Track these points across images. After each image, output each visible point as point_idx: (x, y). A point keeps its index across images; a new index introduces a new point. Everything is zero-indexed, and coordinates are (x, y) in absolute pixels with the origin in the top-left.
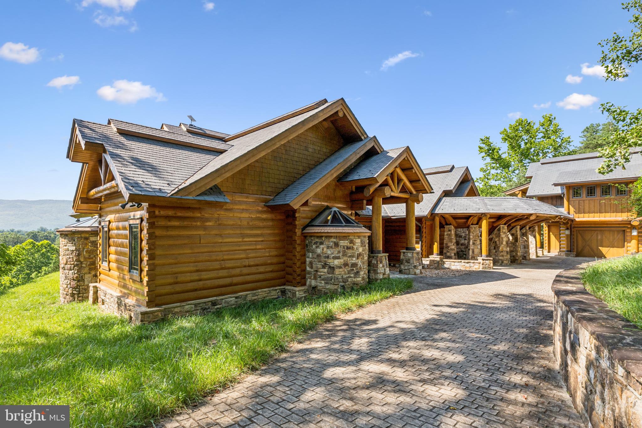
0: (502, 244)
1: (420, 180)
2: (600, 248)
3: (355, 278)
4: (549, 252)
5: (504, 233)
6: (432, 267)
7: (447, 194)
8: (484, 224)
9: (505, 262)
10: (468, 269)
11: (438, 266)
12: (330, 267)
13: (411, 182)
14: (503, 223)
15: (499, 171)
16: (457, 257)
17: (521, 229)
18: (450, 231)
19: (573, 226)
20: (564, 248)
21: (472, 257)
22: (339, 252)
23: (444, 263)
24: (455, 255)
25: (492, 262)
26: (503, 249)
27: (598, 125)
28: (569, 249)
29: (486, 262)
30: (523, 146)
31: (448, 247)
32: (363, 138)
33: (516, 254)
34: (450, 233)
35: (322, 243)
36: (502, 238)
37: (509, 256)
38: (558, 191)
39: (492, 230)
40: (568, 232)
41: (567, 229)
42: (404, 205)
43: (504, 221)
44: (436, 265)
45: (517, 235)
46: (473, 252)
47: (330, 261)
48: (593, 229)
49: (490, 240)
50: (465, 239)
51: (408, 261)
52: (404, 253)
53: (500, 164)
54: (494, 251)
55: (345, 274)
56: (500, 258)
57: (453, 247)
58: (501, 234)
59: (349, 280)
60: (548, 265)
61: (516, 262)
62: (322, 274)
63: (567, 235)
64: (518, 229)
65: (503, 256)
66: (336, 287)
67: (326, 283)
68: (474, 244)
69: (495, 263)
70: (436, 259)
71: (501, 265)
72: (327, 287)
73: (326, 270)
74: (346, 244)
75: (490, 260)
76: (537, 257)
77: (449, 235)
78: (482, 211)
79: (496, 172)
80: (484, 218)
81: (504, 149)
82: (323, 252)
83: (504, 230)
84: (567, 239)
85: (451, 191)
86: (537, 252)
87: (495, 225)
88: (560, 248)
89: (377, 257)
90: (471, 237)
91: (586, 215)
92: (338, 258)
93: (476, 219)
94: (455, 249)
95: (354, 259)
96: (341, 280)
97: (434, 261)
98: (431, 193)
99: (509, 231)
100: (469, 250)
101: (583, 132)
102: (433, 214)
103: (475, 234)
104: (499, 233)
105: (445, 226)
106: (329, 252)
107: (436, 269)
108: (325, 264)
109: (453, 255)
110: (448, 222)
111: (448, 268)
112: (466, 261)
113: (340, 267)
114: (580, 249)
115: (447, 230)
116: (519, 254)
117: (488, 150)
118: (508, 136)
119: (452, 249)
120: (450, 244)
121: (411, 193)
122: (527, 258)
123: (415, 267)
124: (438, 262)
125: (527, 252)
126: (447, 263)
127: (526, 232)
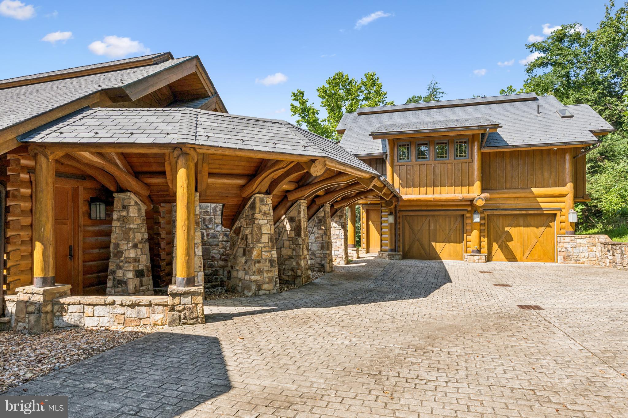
0: (259, 241)
2: (433, 244)
4: (368, 252)
5: (265, 214)
6: (21, 325)
9: (265, 286)
10: (129, 328)
14: (265, 187)
18: (125, 208)
19: (398, 209)
20: (386, 245)
23: (63, 309)
26: (260, 255)
28: (393, 247)
29: (184, 300)
31: (119, 254)
33: (298, 264)
34: (124, 214)
36: (260, 227)
37: (275, 272)
38: (379, 148)
40: (391, 219)
41: (391, 213)
43: (265, 181)
45: (300, 221)
48: (424, 213)
54: (244, 260)
56: (253, 278)
58: (257, 216)
61: (297, 281)
63: (391, 224)
64: (303, 208)
65: (260, 272)
70: (38, 298)
75: (194, 294)
76: (348, 262)
77: (125, 220)
78: (174, 138)
83: (265, 208)
84: (391, 230)
88: (382, 246)
91: (416, 190)
97: (27, 304)
104: (253, 214)
105: (115, 195)
107: (30, 331)
110: (121, 184)
111: (76, 326)
114: (407, 247)
115: (120, 206)
116: (302, 263)
117: (303, 111)
120: (123, 246)
124: (39, 309)
126: (71, 308)
127: (324, 217)
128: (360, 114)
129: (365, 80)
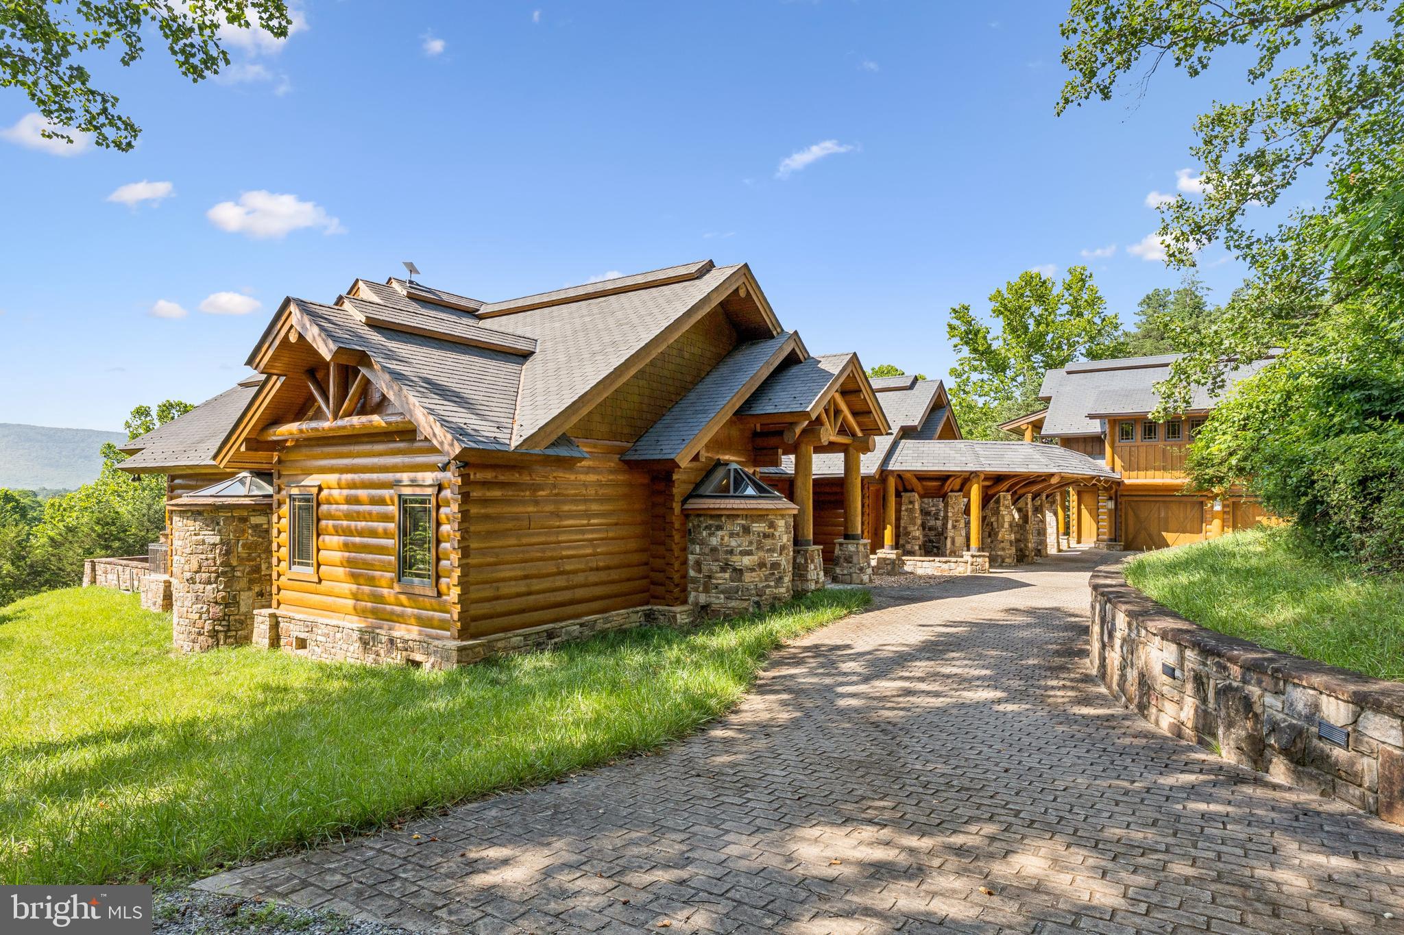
0: (1003, 527)
1: (871, 412)
2: (1162, 534)
3: (776, 588)
4: (1079, 542)
5: (1006, 507)
6: (881, 571)
7: (907, 433)
8: (975, 491)
9: (1007, 560)
10: (946, 574)
11: (893, 568)
12: (735, 570)
13: (855, 414)
14: (1005, 489)
15: (985, 376)
16: (923, 551)
17: (1033, 499)
18: (911, 502)
19: (1119, 493)
20: (1104, 534)
21: (951, 552)
22: (751, 543)
23: (903, 563)
24: (920, 549)
25: (987, 559)
26: (1003, 536)
27: (1168, 293)
28: (1113, 537)
29: (978, 560)
30: (1032, 327)
31: (908, 534)
32: (775, 333)
33: (1026, 546)
34: (911, 506)
35: (720, 528)
36: (1003, 516)
37: (1013, 550)
38: (1095, 427)
39: (986, 499)
40: (1111, 505)
41: (1110, 499)
42: (842, 455)
43: (1006, 485)
44: (889, 567)
45: (1027, 511)
46: (953, 542)
47: (735, 558)
48: (1154, 499)
49: (984, 518)
50: (937, 519)
51: (849, 560)
52: (841, 544)
53: (988, 362)
54: (989, 540)
55: (761, 581)
56: (1000, 553)
57: (917, 533)
58: (1002, 508)
59: (768, 591)
60: (1079, 565)
61: (1025, 559)
62: (720, 581)
63: (1110, 510)
64: (1029, 500)
65: (1003, 549)
66: (745, 604)
67: (727, 598)
68: (954, 527)
69: (993, 561)
70: (889, 556)
71: (1001, 566)
72: (730, 605)
73: (727, 575)
74: (762, 529)
75: (984, 556)
76: (1060, 550)
77: (911, 511)
78: (971, 467)
79: (981, 377)
80: (974, 480)
81: (996, 330)
82: (721, 545)
84: (1110, 517)
85: (913, 428)
86: (1058, 542)
87: (991, 492)
88: (1098, 535)
89: (806, 551)
90: (950, 514)
91: (1142, 473)
92: (749, 553)
93: (958, 482)
94: (921, 537)
95: (775, 555)
96: (754, 592)
97: (885, 559)
98: (888, 434)
99: (1013, 504)
100: (946, 538)
101: (1141, 304)
102: (884, 474)
103: (956, 510)
104: (998, 508)
105: (904, 494)
106: (733, 543)
107: (889, 574)
108: (727, 564)
109: (917, 548)
110: (909, 487)
111: (912, 573)
112: (944, 559)
113: (753, 570)
114: (1131, 537)
115: (907, 501)
116: (1029, 545)
117: (967, 333)
118: (1005, 307)
119: (915, 538)
120: (911, 528)
121: (854, 435)
122: (1043, 552)
123: (861, 569)
124: (893, 562)
125: (1043, 543)
126: (908, 563)
127: (1041, 505)
128: (1069, 373)
129: (1068, 278)
